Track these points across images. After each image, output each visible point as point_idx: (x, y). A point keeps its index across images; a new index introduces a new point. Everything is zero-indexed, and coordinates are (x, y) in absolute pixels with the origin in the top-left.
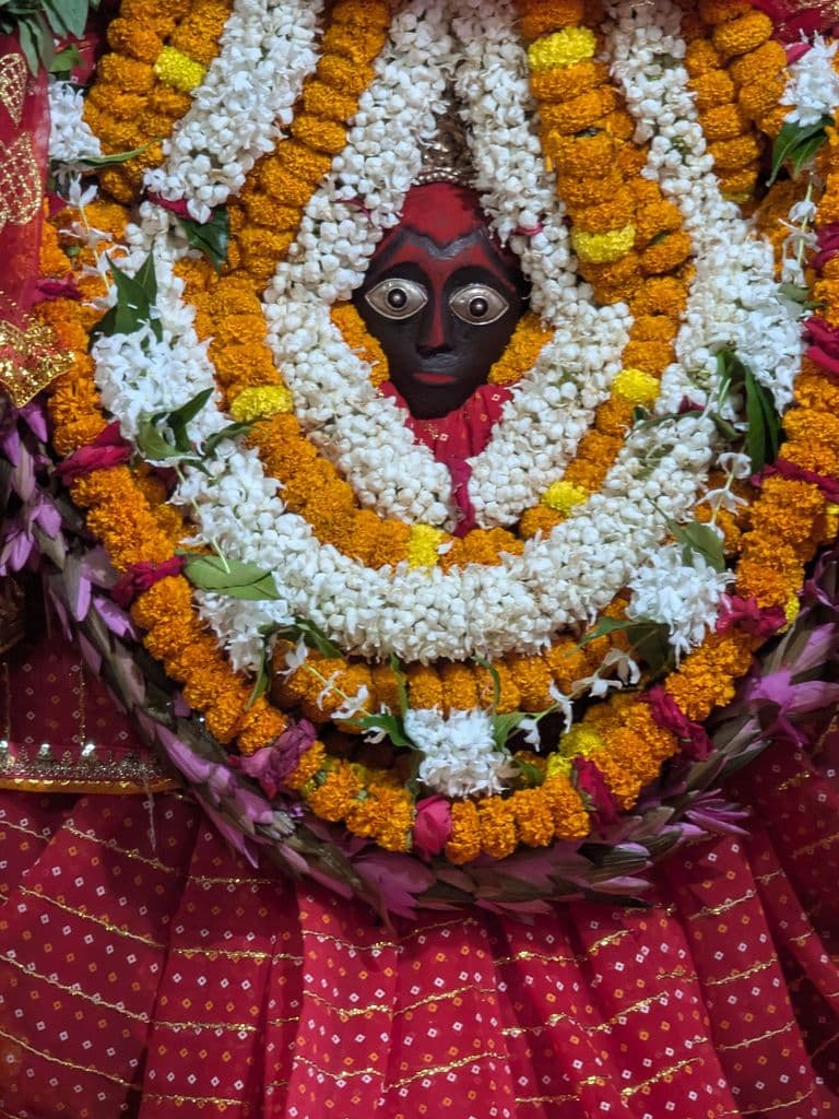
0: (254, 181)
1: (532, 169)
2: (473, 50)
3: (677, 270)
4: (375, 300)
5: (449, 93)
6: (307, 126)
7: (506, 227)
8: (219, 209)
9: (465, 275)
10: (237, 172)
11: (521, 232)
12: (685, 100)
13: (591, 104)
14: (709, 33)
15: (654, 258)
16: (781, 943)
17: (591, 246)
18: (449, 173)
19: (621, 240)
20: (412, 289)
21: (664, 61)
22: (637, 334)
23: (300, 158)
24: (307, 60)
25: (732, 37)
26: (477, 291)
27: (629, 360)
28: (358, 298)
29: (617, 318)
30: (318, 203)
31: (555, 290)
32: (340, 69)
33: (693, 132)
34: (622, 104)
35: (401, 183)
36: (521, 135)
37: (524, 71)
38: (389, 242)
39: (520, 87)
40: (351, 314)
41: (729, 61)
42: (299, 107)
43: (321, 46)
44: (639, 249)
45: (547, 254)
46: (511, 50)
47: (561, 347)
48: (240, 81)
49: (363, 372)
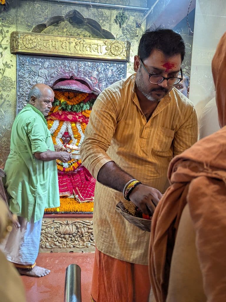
0: (55, 131)
1: (72, 131)
2: (68, 125)
3: (80, 137)
4: (62, 139)
5: (67, 127)
6: (58, 128)
7: (70, 135)
8: (53, 133)
9: (68, 137)
10: (54, 131)
11: (71, 135)
12: (81, 128)
13: (75, 128)
14: (82, 124)
15: (79, 137)
16: (85, 176)
17: (75, 136)
18: (67, 131)
19: (77, 136)
20: (65, 138)
21: (79, 126)
22: (78, 141)
23: (58, 130)
24: (58, 125)
25: (83, 124)
26: (68, 138)
27: (77, 143)
28: (61, 138)
29: (76, 140)
30: (59, 133)
31: (73, 138)
32: (60, 125)
33: (81, 130)
34: (77, 128)
35: (64, 132)
36: (71, 129)
37: (71, 126)
38: (63, 135)
39: (71, 127)
40: (61, 139)
41: (83, 126)
42: (58, 127)
43: (59, 124)
44: (78, 136)
45: (72, 136)
46: (70, 125)
47: (73, 142)
48: (54, 126)
49: (61, 143)
